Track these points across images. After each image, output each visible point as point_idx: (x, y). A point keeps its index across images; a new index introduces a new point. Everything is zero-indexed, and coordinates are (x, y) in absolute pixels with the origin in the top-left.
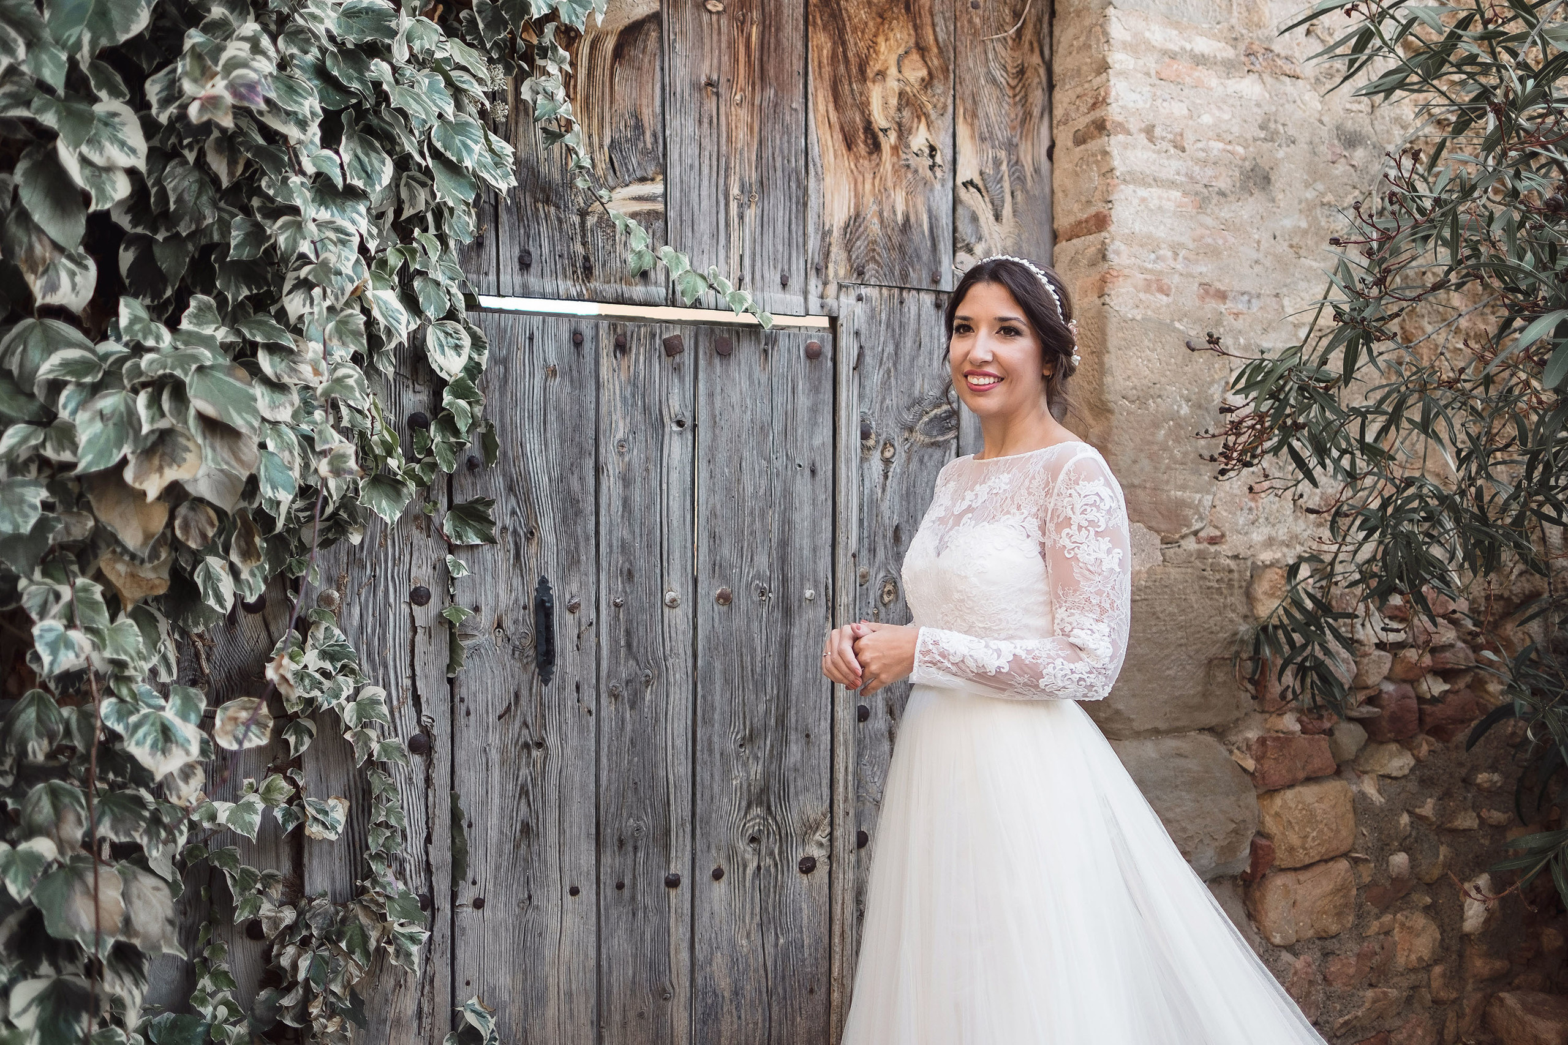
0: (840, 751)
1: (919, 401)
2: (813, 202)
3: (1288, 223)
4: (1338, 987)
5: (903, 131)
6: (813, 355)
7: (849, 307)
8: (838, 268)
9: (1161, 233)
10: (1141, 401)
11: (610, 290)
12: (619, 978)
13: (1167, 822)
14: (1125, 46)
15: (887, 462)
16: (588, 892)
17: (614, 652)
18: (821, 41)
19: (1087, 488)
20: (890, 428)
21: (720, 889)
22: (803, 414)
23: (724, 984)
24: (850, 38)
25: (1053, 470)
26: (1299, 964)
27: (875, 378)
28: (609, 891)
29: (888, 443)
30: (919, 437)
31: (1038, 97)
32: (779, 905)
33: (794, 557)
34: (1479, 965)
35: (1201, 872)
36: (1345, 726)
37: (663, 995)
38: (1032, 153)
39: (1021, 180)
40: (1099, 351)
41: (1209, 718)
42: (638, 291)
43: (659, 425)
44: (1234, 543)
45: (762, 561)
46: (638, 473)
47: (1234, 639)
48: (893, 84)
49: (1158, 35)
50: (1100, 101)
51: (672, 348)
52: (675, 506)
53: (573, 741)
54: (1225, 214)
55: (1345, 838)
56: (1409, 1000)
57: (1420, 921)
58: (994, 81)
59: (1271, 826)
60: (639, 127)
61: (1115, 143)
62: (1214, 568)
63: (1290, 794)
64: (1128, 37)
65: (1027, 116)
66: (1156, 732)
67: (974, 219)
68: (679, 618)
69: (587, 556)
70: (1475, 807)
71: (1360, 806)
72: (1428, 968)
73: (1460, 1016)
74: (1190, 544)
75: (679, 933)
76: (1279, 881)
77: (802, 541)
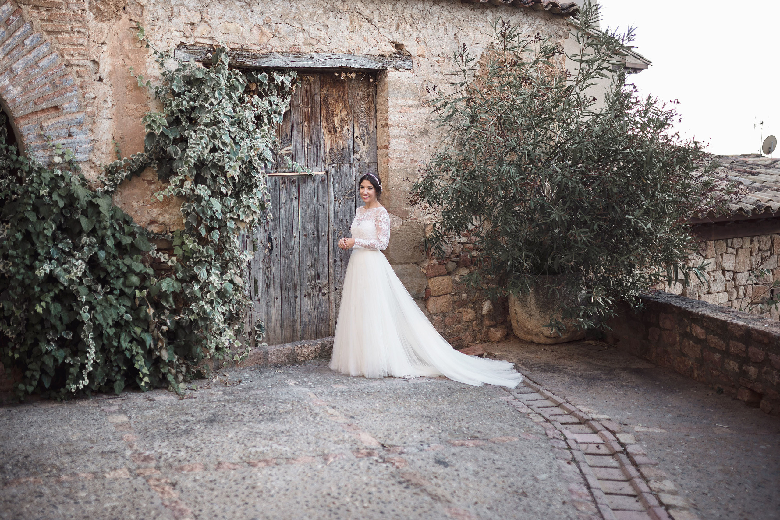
0: (331, 269)
1: (346, 189)
2: (322, 146)
3: (433, 142)
4: (447, 324)
5: (342, 127)
6: (323, 181)
7: (331, 169)
8: (328, 161)
9: (401, 149)
10: (397, 188)
11: (282, 170)
12: (286, 317)
13: (404, 284)
14: (392, 106)
15: (340, 204)
16: (279, 299)
17: (284, 248)
18: (324, 109)
19: (383, 215)
20: (340, 196)
21: (306, 299)
22: (321, 194)
23: (307, 320)
24: (330, 108)
25: (378, 212)
26: (437, 318)
27: (337, 184)
28: (283, 299)
29: (340, 199)
30: (347, 197)
31: (373, 114)
32: (318, 303)
33: (320, 226)
34: (487, 322)
35: (413, 296)
36: (450, 263)
37: (295, 321)
38: (371, 128)
39: (369, 134)
40: (387, 177)
41: (414, 260)
42: (287, 170)
43: (291, 199)
44: (420, 219)
45: (313, 227)
46: (288, 209)
47: (420, 242)
48: (339, 116)
49: (400, 102)
50: (386, 119)
51: (294, 182)
52: (295, 216)
53: (276, 267)
54: (417, 142)
55: (450, 289)
56: (466, 329)
57: (470, 310)
58: (363, 112)
59: (430, 286)
60: (287, 135)
61: (390, 129)
62: (415, 225)
63: (435, 278)
64: (393, 104)
65: (371, 119)
66: (401, 263)
67: (358, 145)
68: (296, 240)
69: (278, 227)
70: (487, 283)
71: (454, 282)
72: (472, 322)
73: (481, 334)
74: (409, 220)
75: (298, 308)
76: (432, 298)
77: (321, 222)
